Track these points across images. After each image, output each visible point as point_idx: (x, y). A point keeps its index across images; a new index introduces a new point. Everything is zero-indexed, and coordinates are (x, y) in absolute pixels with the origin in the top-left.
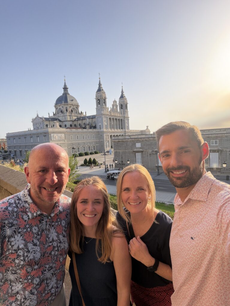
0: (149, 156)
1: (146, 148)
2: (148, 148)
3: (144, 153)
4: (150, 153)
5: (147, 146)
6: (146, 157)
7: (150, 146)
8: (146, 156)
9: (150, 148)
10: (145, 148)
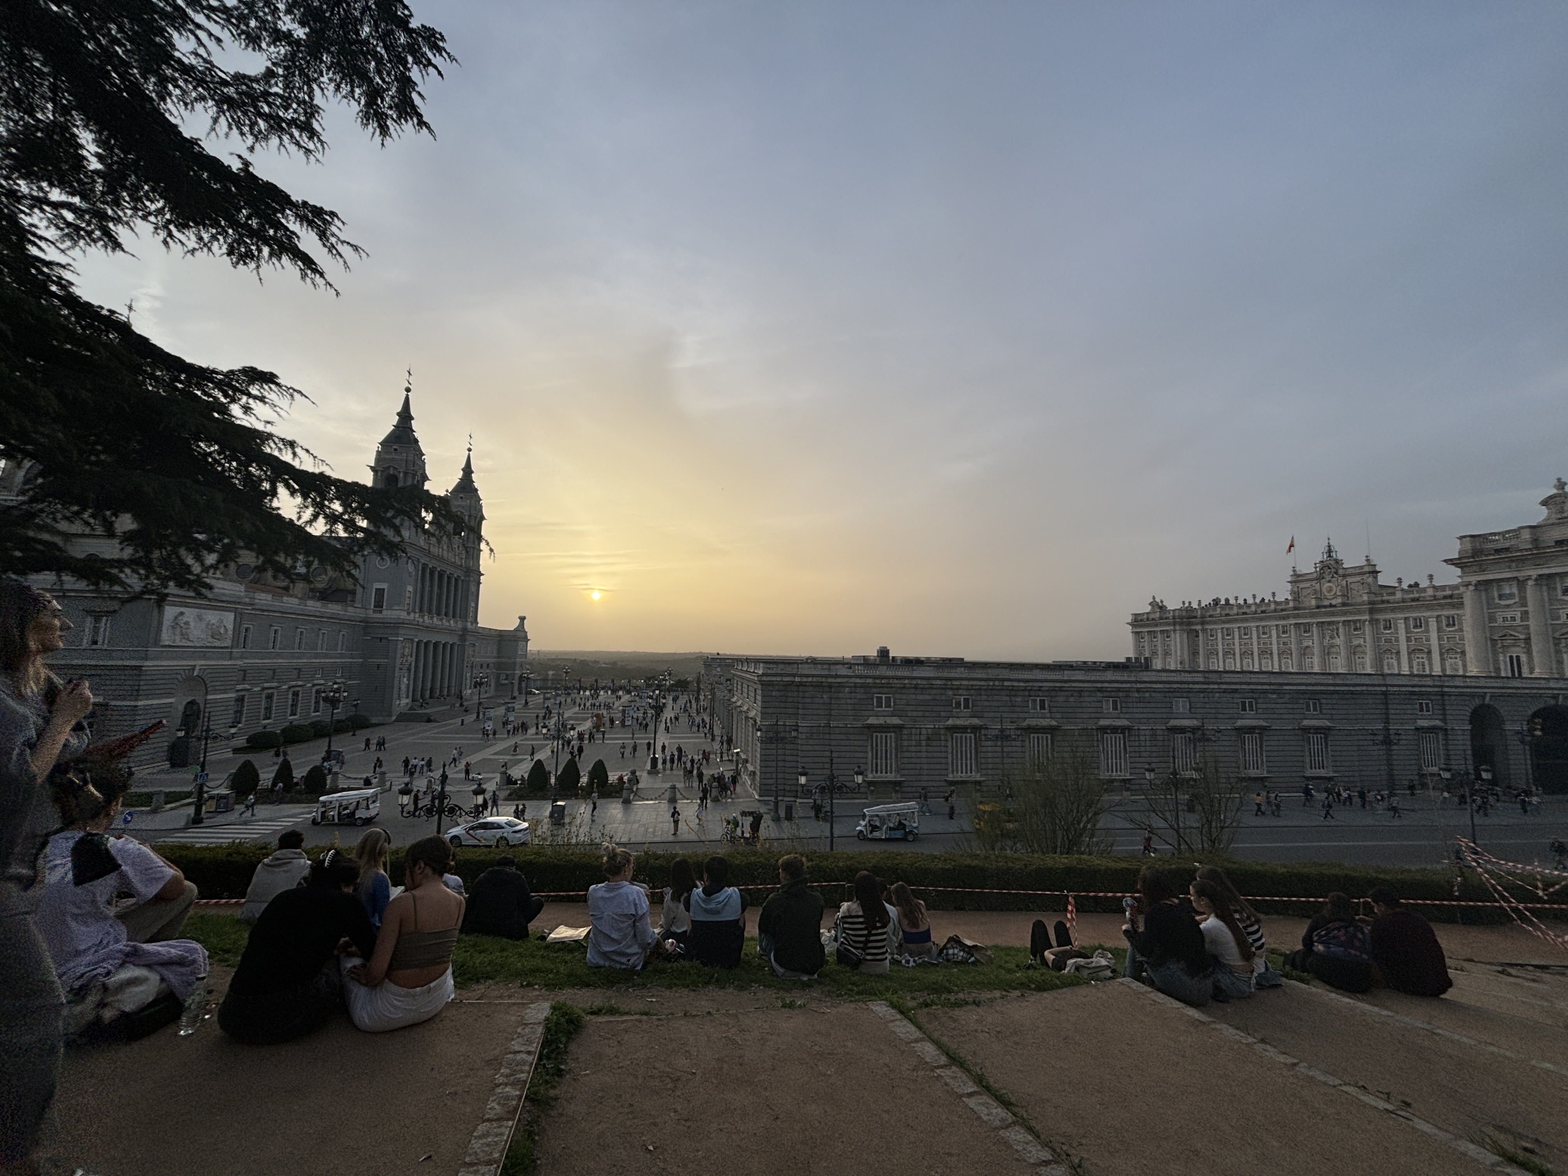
0: (924, 743)
1: (915, 714)
2: (920, 714)
3: (905, 732)
4: (930, 731)
5: (920, 708)
6: (913, 749)
7: (930, 708)
8: (914, 743)
9: (927, 714)
10: (909, 714)
